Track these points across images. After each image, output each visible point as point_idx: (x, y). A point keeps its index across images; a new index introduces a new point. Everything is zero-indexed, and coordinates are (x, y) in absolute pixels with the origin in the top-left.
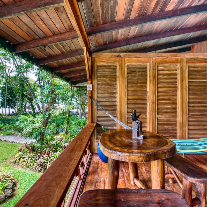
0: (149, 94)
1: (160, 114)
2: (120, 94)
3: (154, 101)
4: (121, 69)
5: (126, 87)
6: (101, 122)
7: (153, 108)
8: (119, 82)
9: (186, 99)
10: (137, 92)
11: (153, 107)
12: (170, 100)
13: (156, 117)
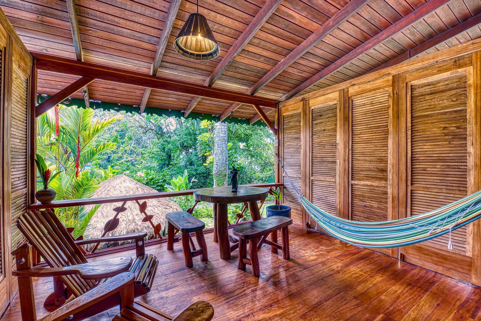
0: (339, 147)
1: (357, 179)
2: (304, 149)
3: (347, 158)
4: (305, 116)
5: (311, 139)
6: (287, 184)
7: (345, 169)
8: (303, 133)
9: (407, 153)
10: (324, 145)
11: (345, 166)
12: (374, 155)
13: (350, 183)
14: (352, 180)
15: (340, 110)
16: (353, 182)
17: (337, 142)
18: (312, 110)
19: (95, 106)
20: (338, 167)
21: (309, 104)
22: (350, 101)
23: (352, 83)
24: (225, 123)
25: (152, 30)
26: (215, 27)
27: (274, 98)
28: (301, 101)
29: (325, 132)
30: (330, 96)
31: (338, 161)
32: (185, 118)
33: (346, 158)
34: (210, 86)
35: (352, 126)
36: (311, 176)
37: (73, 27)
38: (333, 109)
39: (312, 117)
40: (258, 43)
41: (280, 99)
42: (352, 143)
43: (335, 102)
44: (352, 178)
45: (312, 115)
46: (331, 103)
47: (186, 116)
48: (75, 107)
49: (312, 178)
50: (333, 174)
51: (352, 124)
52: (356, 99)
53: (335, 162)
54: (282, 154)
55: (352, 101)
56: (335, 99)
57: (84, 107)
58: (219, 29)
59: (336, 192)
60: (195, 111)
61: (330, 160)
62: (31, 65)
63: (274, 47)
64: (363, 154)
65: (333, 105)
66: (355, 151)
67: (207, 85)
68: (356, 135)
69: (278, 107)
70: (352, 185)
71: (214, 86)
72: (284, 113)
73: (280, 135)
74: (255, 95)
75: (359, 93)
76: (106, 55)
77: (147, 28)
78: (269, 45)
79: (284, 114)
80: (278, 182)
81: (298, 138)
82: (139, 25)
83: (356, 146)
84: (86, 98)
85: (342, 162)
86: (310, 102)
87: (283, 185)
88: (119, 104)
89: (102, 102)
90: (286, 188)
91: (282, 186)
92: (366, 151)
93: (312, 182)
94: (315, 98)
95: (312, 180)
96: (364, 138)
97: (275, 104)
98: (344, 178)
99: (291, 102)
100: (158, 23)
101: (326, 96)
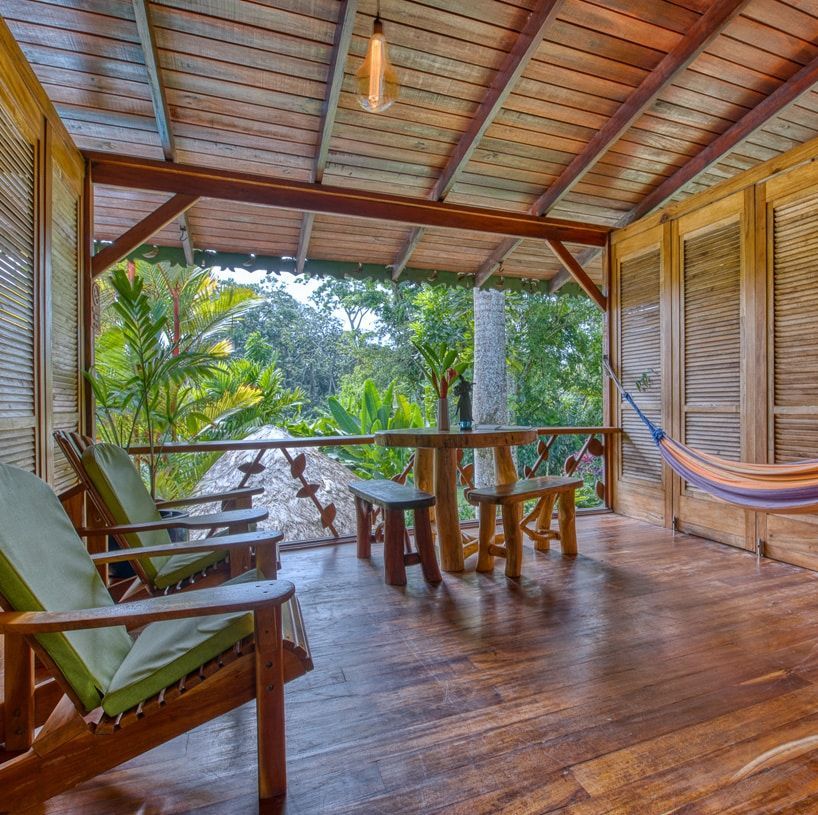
14: (775, 404)
15: (747, 236)
16: (778, 410)
17: (741, 315)
18: (685, 242)
19: (204, 262)
20: (743, 375)
21: (678, 229)
22: (771, 213)
23: (774, 168)
24: (488, 290)
25: (307, 85)
26: (437, 65)
27: (600, 221)
28: (661, 222)
29: (714, 293)
30: (725, 203)
31: (744, 362)
32: (394, 281)
33: (762, 354)
34: (441, 200)
35: (775, 274)
36: (683, 403)
37: (154, 94)
38: (731, 235)
39: (685, 259)
40: (539, 93)
41: (612, 223)
42: (775, 316)
43: (736, 218)
44: (775, 399)
45: (685, 255)
46: (727, 222)
47: (396, 276)
48: (165, 265)
49: (685, 409)
50: (732, 394)
51: (775, 269)
52: (782, 207)
53: (737, 365)
54: (619, 356)
55: (775, 212)
56: (736, 211)
57: (184, 264)
58: (445, 70)
59: (739, 438)
60: (415, 265)
61: (726, 361)
62: (83, 176)
63: (577, 98)
64: (801, 340)
65: (732, 225)
66: (782, 334)
67: (435, 199)
68: (783, 294)
69: (610, 241)
70: (775, 417)
71: (449, 199)
72: (621, 256)
73: (614, 312)
74: (548, 216)
75: (790, 191)
76: (222, 146)
77: (296, 82)
78: (563, 93)
79: (622, 260)
80: (611, 424)
81: (655, 315)
82: (279, 77)
83: (783, 323)
84: (186, 244)
85: (752, 364)
86: (680, 224)
87: (621, 430)
88: (253, 255)
89: (218, 252)
90: (628, 438)
91: (620, 434)
92: (807, 331)
93: (686, 417)
94: (692, 211)
95: (686, 413)
96: (802, 299)
97: (601, 237)
98: (757, 401)
99: (639, 226)
100: (316, 69)
101: (717, 205)
